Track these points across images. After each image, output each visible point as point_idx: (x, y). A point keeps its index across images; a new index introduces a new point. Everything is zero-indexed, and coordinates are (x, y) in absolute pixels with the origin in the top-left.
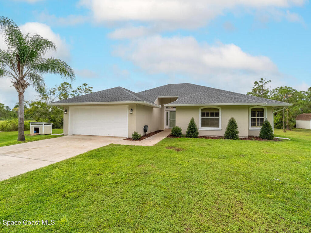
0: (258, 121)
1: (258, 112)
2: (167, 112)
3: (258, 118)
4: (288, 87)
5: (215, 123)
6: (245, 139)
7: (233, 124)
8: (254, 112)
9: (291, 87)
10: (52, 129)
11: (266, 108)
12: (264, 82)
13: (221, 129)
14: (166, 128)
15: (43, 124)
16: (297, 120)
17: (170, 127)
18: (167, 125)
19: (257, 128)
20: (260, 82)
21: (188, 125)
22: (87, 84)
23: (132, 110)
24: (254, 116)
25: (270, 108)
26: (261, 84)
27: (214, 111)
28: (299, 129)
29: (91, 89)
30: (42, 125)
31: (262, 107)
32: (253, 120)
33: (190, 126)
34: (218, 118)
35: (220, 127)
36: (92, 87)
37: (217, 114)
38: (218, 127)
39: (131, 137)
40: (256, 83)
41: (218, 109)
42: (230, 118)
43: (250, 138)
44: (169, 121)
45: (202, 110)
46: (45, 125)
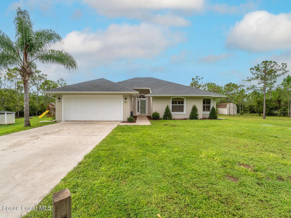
0: (207, 108)
1: (206, 101)
2: (138, 101)
3: (207, 106)
4: (213, 83)
5: (181, 109)
6: (200, 119)
7: (194, 109)
8: (205, 101)
9: (215, 83)
10: (16, 118)
11: (211, 98)
12: (198, 79)
13: (185, 113)
14: (137, 114)
15: (6, 113)
16: (218, 108)
17: (141, 113)
18: (138, 112)
19: (207, 112)
20: (196, 78)
21: (165, 111)
22: (40, 71)
23: (126, 99)
24: (205, 104)
25: (214, 98)
26: (196, 80)
27: (181, 100)
28: (219, 115)
29: (45, 77)
30: (4, 114)
31: (210, 98)
32: (204, 107)
33: (166, 111)
34: (183, 106)
35: (185, 112)
36: (46, 74)
37: (182, 103)
38: (183, 112)
39: (127, 120)
40: (193, 79)
41: (183, 99)
42: (193, 105)
43: (203, 119)
44: (140, 109)
45: (172, 99)
46: (7, 114)
